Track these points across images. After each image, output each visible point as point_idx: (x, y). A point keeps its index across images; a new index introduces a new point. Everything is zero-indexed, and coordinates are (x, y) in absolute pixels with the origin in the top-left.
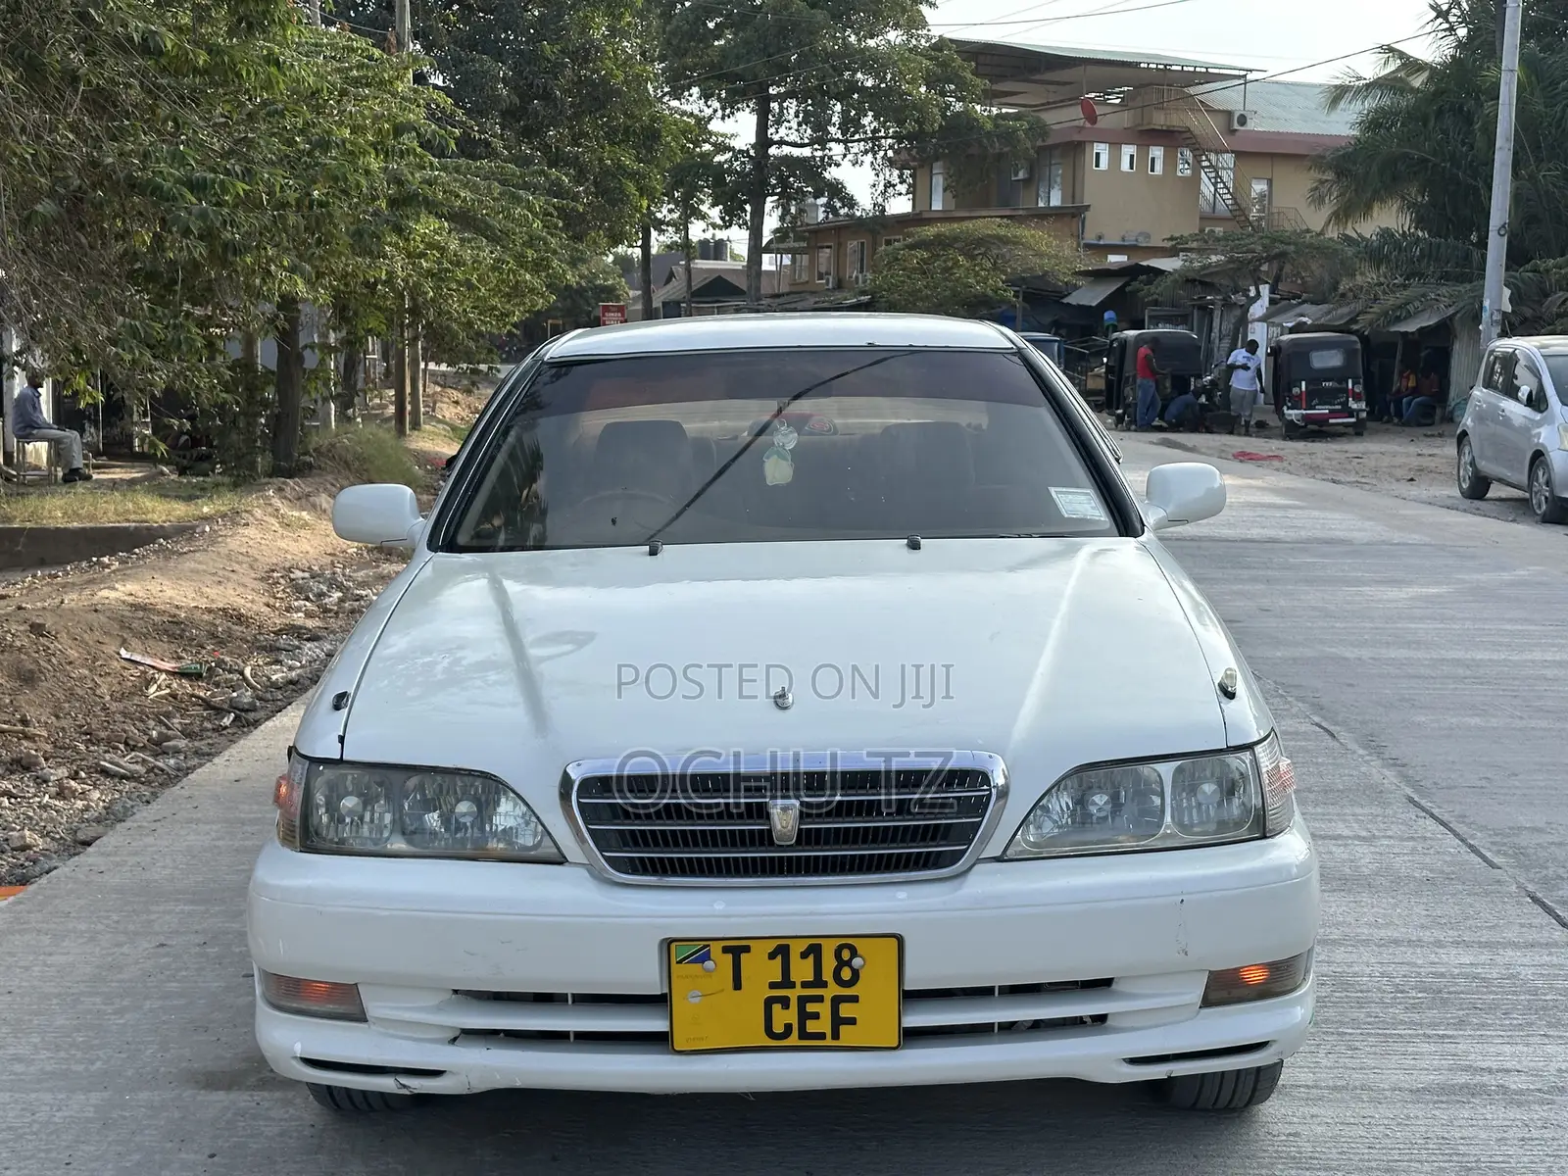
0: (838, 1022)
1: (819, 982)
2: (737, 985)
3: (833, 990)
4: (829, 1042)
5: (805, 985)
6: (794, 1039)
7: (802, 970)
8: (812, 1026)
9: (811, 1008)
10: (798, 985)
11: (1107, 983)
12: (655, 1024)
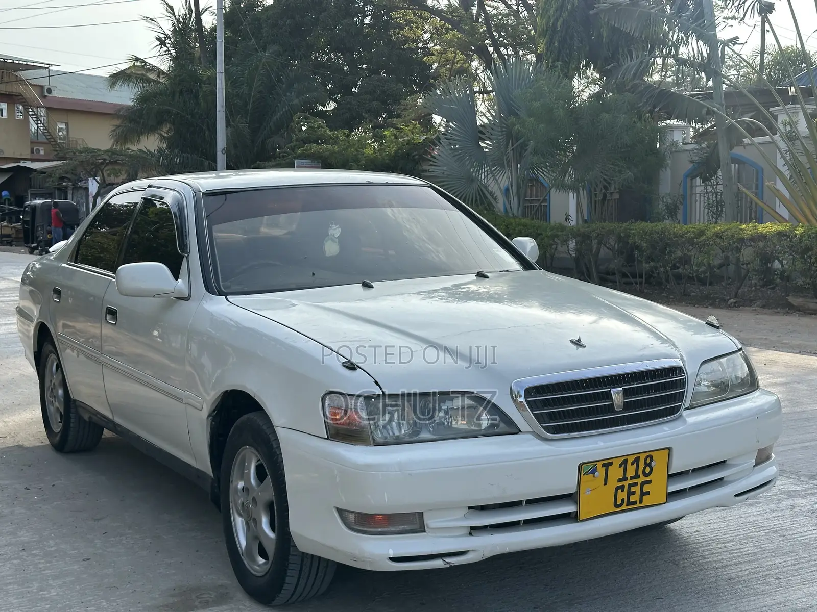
0: (643, 494)
1: (637, 476)
2: (606, 483)
3: (643, 479)
4: (638, 505)
5: (632, 478)
6: (624, 507)
7: (631, 471)
8: (632, 499)
9: (632, 489)
10: (629, 478)
11: (724, 461)
12: (570, 508)
